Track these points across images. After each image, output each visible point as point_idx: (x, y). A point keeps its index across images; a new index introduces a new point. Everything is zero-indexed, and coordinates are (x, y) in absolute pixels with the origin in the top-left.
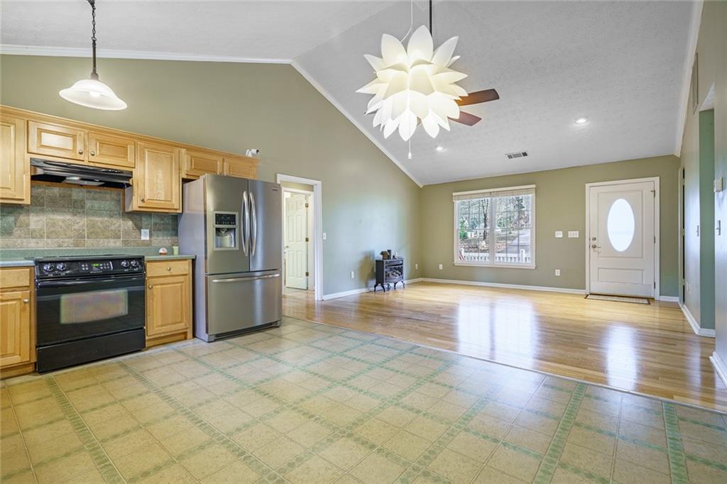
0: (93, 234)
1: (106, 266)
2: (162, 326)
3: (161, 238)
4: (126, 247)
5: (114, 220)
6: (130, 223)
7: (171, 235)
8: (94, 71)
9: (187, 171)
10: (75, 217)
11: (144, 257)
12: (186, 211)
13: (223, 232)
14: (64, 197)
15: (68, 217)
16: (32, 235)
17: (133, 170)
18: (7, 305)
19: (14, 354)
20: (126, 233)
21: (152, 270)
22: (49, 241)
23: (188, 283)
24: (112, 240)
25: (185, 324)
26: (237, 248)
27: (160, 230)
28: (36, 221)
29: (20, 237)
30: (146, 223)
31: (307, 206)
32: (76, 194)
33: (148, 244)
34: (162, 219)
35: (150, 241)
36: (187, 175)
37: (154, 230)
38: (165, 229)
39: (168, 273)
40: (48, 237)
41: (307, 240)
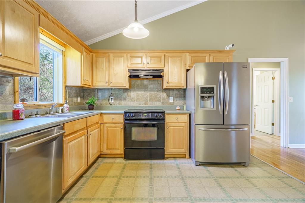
0: (151, 100)
1: (149, 115)
2: (173, 148)
3: (178, 101)
4: (163, 106)
5: (159, 93)
6: (165, 94)
7: (183, 100)
8: (136, 18)
9: (189, 65)
10: (145, 92)
11: (165, 111)
12: (188, 87)
13: (206, 98)
14: (141, 84)
15: (143, 92)
16: (132, 100)
17: (164, 68)
18: (116, 129)
19: (118, 149)
20: (163, 99)
21: (169, 119)
22: (137, 102)
23: (186, 127)
24: (158, 102)
25: (184, 150)
26: (215, 109)
27: (177, 97)
28: (133, 94)
29: (128, 101)
30: (172, 94)
31: (273, 78)
32: (145, 82)
33: (172, 104)
34: (179, 92)
35: (173, 102)
36: (189, 67)
37: (175, 97)
38: (180, 97)
39: (176, 121)
40: (136, 101)
41: (273, 101)
